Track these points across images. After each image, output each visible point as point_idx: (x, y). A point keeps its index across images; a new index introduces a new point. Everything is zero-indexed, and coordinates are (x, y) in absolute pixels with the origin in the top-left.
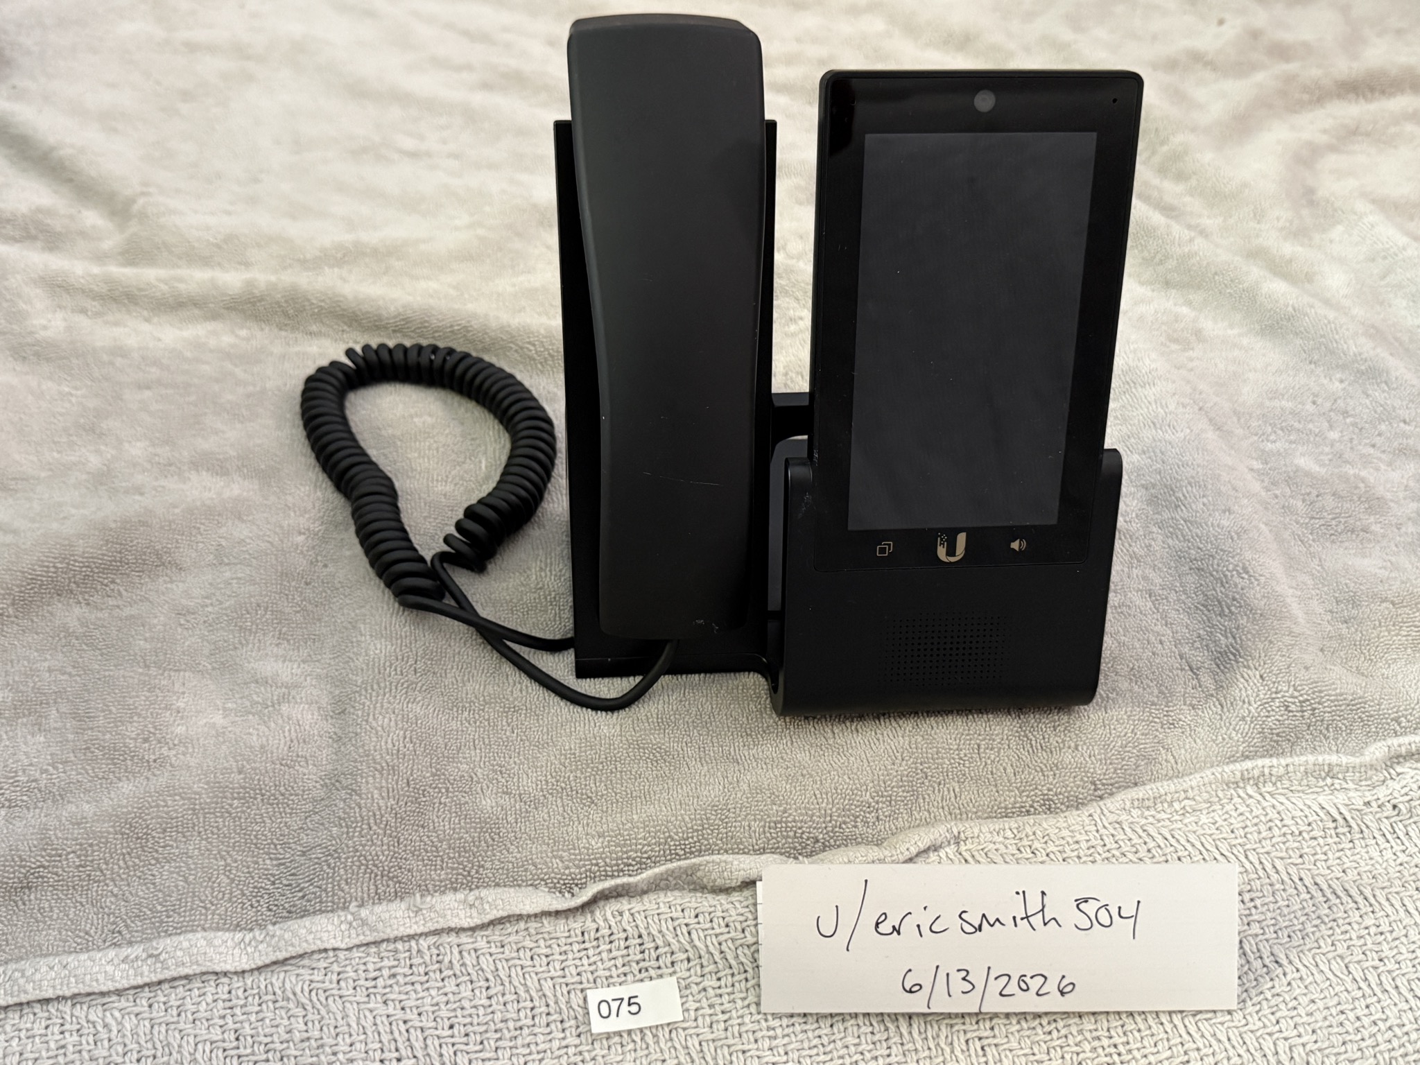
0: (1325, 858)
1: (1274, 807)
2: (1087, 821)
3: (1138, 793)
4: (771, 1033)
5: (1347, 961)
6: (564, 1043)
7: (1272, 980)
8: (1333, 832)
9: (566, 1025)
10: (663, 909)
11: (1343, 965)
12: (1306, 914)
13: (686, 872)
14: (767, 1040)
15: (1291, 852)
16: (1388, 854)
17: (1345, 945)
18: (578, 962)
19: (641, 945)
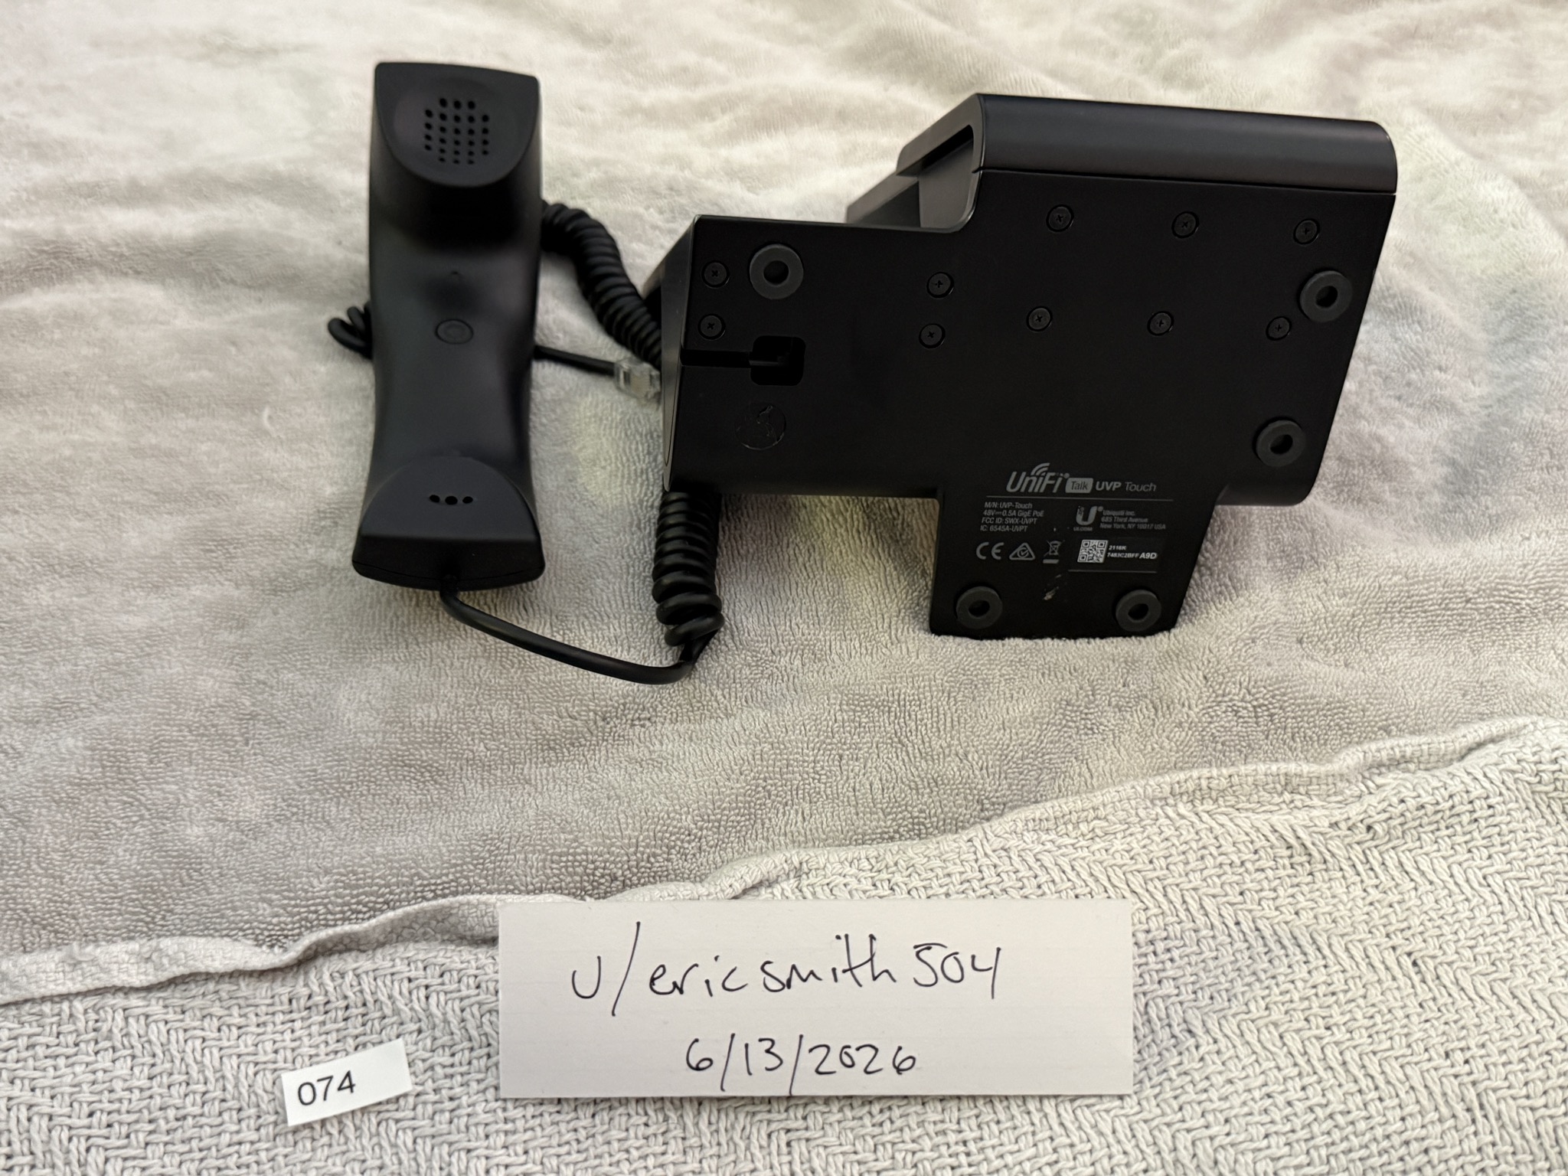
0: (1274, 895)
1: (1211, 830)
2: (965, 848)
3: (1035, 812)
4: (509, 1126)
5: (1281, 1030)
6: (236, 1138)
8: (1287, 862)
9: (243, 1114)
10: (400, 967)
11: (1276, 1034)
12: (1239, 969)
13: (433, 917)
14: (502, 1136)
16: (1357, 891)
17: (1283, 1009)
18: (278, 1037)
19: (363, 1015)
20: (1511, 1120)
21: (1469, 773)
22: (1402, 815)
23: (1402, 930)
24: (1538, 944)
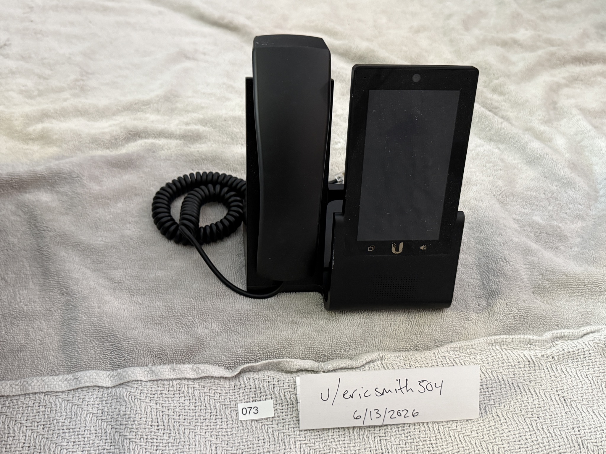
0: (523, 376)
1: (506, 354)
2: (433, 356)
3: (453, 345)
5: (525, 417)
6: (221, 427)
7: (495, 422)
8: (528, 366)
9: (223, 420)
10: (266, 378)
11: (523, 418)
12: (512, 398)
13: (276, 364)
15: (510, 373)
16: (548, 376)
17: (525, 411)
18: (231, 397)
19: (255, 391)
20: (591, 449)
21: (584, 343)
22: (563, 354)
23: (561, 390)
24: (601, 397)
